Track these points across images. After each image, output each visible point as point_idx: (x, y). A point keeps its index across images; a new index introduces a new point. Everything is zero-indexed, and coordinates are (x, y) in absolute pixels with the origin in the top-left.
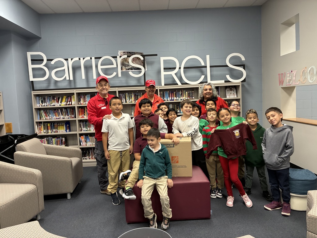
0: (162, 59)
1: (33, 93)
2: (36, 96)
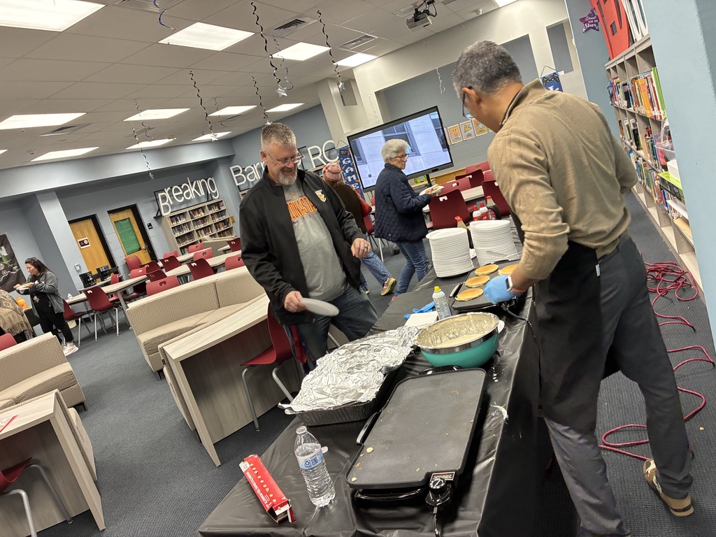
0: (309, 149)
1: (241, 193)
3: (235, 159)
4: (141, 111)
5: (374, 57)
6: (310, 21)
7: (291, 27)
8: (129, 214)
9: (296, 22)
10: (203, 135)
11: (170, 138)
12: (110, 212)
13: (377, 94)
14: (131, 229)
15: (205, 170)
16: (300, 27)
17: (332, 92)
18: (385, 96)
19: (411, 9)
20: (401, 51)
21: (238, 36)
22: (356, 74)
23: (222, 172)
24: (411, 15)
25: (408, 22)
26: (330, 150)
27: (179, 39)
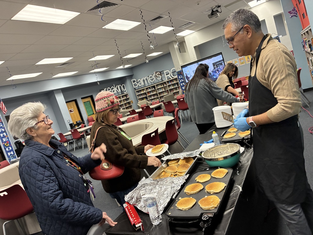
0: (165, 72)
1: (136, 91)
3: (134, 76)
4: (95, 56)
5: (194, 31)
6: (166, 17)
7: (157, 20)
8: (89, 99)
9: (159, 17)
10: (120, 66)
11: (106, 68)
12: (82, 98)
13: (195, 47)
14: (90, 105)
15: (121, 81)
16: (161, 19)
17: (175, 47)
18: (199, 48)
19: (210, 10)
20: (206, 28)
21: (134, 24)
22: (186, 39)
23: (128, 82)
24: (210, 12)
25: (209, 15)
26: (173, 72)
27: (110, 26)
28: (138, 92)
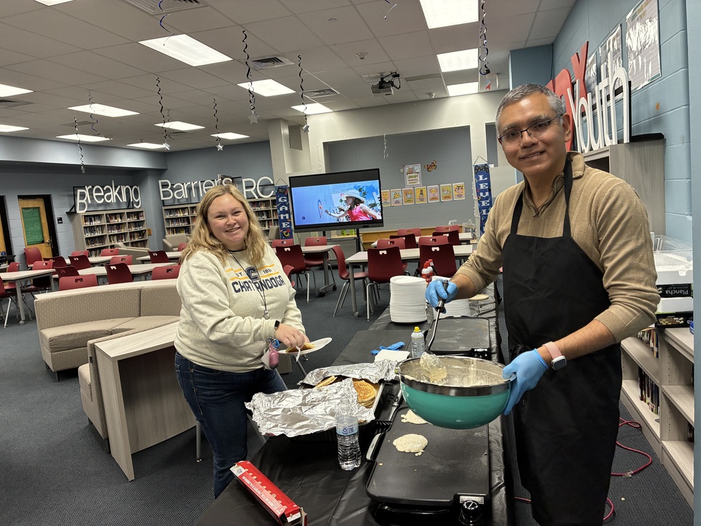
0: (244, 180)
1: (164, 208)
2: (166, 210)
3: (166, 174)
5: (328, 110)
6: (287, 62)
7: (267, 63)
8: (40, 204)
9: (274, 60)
10: (142, 142)
11: (106, 137)
12: (20, 197)
13: (325, 144)
14: (38, 219)
15: (133, 177)
16: (277, 66)
17: (282, 132)
18: (331, 149)
19: (377, 77)
20: (354, 110)
22: (310, 122)
23: (150, 184)
24: (377, 83)
25: (373, 87)
26: (265, 186)
27: (159, 44)
28: (170, 211)
